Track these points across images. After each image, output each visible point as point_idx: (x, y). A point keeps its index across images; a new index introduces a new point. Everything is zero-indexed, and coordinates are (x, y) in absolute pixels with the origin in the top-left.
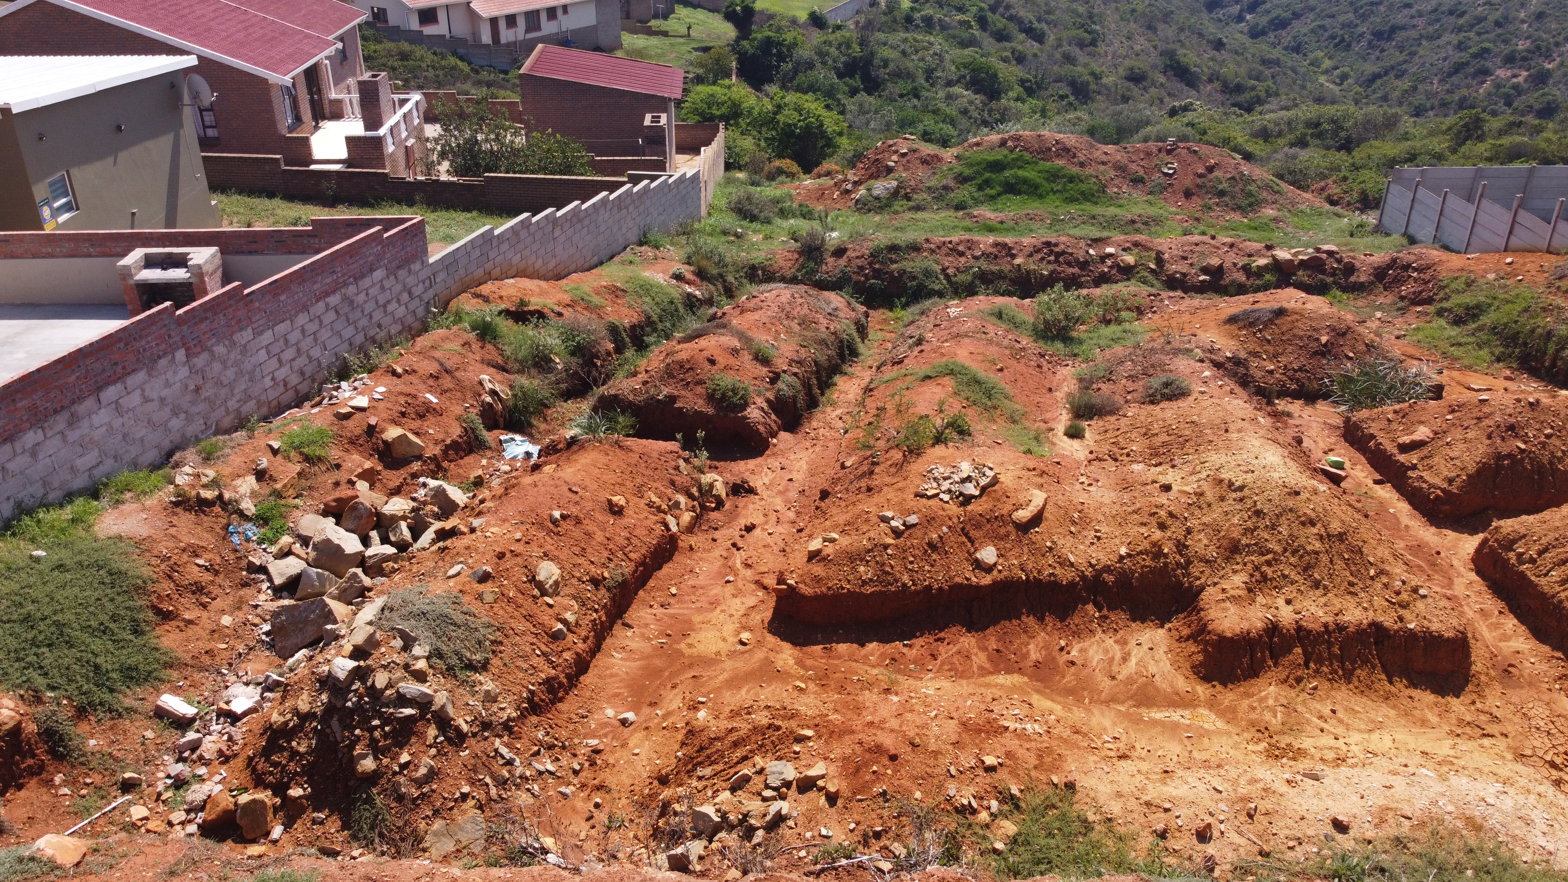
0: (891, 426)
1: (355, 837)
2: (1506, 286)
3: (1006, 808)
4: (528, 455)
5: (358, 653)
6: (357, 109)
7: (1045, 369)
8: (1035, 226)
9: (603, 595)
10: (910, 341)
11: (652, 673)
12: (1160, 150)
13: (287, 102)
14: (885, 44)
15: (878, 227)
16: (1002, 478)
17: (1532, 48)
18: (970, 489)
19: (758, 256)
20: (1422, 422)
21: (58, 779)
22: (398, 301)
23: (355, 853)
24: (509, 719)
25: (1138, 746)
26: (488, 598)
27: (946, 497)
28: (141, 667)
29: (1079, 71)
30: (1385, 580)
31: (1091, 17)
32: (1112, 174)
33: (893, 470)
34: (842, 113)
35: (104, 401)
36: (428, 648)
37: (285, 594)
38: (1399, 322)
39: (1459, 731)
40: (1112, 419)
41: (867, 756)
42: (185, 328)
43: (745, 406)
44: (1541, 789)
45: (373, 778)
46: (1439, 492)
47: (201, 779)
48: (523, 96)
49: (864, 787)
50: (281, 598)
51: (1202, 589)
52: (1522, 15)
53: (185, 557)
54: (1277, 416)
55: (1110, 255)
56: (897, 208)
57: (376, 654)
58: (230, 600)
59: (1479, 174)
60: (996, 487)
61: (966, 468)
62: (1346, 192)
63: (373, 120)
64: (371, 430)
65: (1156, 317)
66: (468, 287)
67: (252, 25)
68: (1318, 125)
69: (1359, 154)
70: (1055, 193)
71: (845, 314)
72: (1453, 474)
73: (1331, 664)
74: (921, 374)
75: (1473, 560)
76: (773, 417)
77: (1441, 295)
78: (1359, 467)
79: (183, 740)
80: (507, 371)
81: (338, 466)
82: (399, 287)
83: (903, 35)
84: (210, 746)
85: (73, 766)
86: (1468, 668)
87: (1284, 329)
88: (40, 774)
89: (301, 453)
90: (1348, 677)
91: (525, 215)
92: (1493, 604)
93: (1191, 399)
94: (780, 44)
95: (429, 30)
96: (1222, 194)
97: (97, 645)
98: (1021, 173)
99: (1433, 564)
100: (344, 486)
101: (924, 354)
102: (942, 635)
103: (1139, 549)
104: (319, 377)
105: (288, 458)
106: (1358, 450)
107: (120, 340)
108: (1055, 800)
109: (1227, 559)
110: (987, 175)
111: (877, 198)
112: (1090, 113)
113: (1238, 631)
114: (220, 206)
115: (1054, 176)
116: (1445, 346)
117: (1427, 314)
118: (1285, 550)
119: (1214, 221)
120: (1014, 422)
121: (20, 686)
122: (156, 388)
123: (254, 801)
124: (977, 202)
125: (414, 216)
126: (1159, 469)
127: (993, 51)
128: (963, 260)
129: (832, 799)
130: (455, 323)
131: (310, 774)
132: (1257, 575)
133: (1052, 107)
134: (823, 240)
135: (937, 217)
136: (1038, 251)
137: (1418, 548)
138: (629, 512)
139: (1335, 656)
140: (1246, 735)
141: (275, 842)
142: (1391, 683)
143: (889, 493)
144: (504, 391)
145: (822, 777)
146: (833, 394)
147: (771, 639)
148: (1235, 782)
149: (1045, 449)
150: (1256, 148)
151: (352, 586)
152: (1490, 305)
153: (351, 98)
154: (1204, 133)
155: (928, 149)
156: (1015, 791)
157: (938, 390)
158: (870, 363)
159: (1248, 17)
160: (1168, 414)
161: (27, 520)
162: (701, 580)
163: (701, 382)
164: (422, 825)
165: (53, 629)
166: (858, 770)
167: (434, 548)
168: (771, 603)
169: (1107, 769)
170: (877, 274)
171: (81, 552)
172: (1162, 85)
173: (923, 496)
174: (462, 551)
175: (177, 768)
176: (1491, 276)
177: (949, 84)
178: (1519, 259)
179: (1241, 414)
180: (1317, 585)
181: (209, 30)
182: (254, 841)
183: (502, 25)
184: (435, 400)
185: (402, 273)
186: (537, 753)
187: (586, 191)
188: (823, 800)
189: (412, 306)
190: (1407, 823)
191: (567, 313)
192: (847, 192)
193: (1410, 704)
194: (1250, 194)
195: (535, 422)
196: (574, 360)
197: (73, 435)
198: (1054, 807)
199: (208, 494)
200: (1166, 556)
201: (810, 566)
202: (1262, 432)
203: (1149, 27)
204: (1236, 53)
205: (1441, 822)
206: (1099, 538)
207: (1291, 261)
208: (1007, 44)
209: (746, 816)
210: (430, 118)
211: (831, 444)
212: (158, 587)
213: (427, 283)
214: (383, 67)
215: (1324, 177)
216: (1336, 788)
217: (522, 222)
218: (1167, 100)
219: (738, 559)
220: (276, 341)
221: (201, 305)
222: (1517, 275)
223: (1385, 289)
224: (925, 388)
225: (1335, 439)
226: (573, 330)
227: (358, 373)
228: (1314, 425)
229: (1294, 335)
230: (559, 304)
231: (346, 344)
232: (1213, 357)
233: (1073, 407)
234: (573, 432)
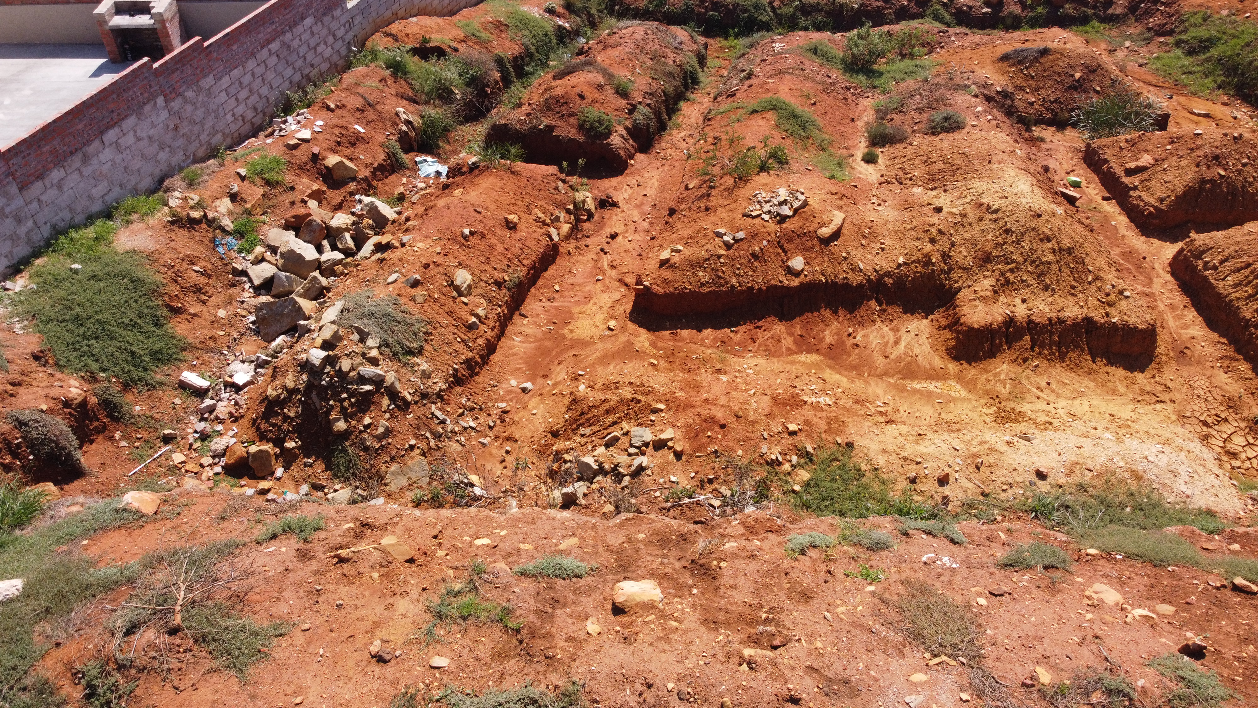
0: (725, 156)
1: (335, 476)
2: (1235, 22)
3: (803, 461)
4: (438, 174)
5: (327, 345)
7: (850, 101)
9: (505, 295)
10: (742, 75)
11: (544, 352)
16: (811, 201)
18: (786, 211)
20: (1146, 151)
21: (117, 435)
22: (326, 43)
23: (337, 487)
24: (441, 391)
25: (901, 409)
26: (420, 299)
27: (766, 217)
28: (164, 351)
30: (1099, 284)
33: (726, 193)
35: (107, 144)
36: (378, 340)
37: (263, 291)
38: (1143, 51)
39: (1140, 398)
40: (901, 146)
41: (704, 424)
42: (161, 78)
43: (608, 135)
44: (1191, 446)
45: (345, 435)
46: (1152, 209)
47: (219, 434)
49: (702, 447)
50: (260, 295)
51: (959, 290)
53: (185, 265)
57: (340, 346)
58: (222, 297)
60: (806, 209)
61: (783, 193)
64: (315, 158)
65: (943, 51)
66: (380, 27)
71: (688, 46)
72: (1165, 195)
73: (1051, 348)
74: (750, 109)
75: (1171, 264)
76: (631, 142)
77: (1181, 27)
78: (1092, 185)
79: (203, 405)
80: (417, 103)
81: (292, 189)
82: (325, 32)
84: (223, 409)
85: (126, 426)
86: (1154, 351)
87: (1046, 66)
88: (104, 432)
89: (263, 179)
90: (1062, 360)
92: (1180, 299)
93: (964, 131)
97: (131, 336)
99: (1139, 267)
100: (298, 205)
101: (752, 89)
102: (760, 323)
103: (914, 258)
104: (269, 111)
105: (253, 183)
106: (1094, 171)
107: (113, 92)
108: (838, 455)
109: (981, 267)
113: (983, 324)
116: (1177, 73)
117: (1167, 44)
118: (1026, 261)
120: (823, 149)
121: (80, 370)
122: (144, 130)
123: (261, 451)
126: (934, 193)
129: (678, 455)
130: (372, 61)
131: (299, 431)
132: (1002, 279)
137: (1129, 254)
138: (521, 227)
139: (1055, 342)
140: (982, 401)
141: (279, 479)
142: (1094, 362)
143: (722, 213)
144: (417, 121)
145: (672, 439)
146: (679, 119)
147: (632, 326)
148: (969, 443)
149: (846, 173)
151: (313, 286)
152: (1219, 39)
156: (810, 449)
157: (762, 123)
158: (708, 91)
160: (945, 144)
161: (62, 238)
162: (578, 279)
163: (573, 115)
164: (383, 468)
165: (97, 326)
166: (697, 435)
167: (375, 257)
168: (632, 297)
169: (877, 432)
170: (715, 7)
171: (107, 265)
173: (749, 216)
174: (397, 262)
175: (201, 426)
176: (1224, 12)
179: (1002, 147)
180: (1047, 288)
182: (263, 478)
184: (362, 131)
185: (327, 19)
186: (462, 414)
188: (671, 456)
189: (336, 48)
190: (1089, 474)
191: (462, 48)
193: (1106, 378)
195: (441, 144)
196: (469, 90)
197: (87, 171)
198: (837, 459)
199: (196, 214)
200: (933, 264)
201: (661, 271)
202: (1018, 163)
205: (1113, 473)
206: (883, 249)
209: (617, 466)
211: (677, 164)
212: (168, 290)
213: (347, 26)
216: (1042, 447)
219: (605, 261)
220: (233, 84)
221: (171, 59)
222: (1246, 12)
223: (1136, 21)
224: (753, 122)
225: (1076, 161)
226: (467, 64)
227: (300, 108)
228: (1062, 149)
229: (1054, 72)
230: (455, 40)
231: (287, 84)
232: (986, 92)
233: (870, 137)
234: (474, 159)
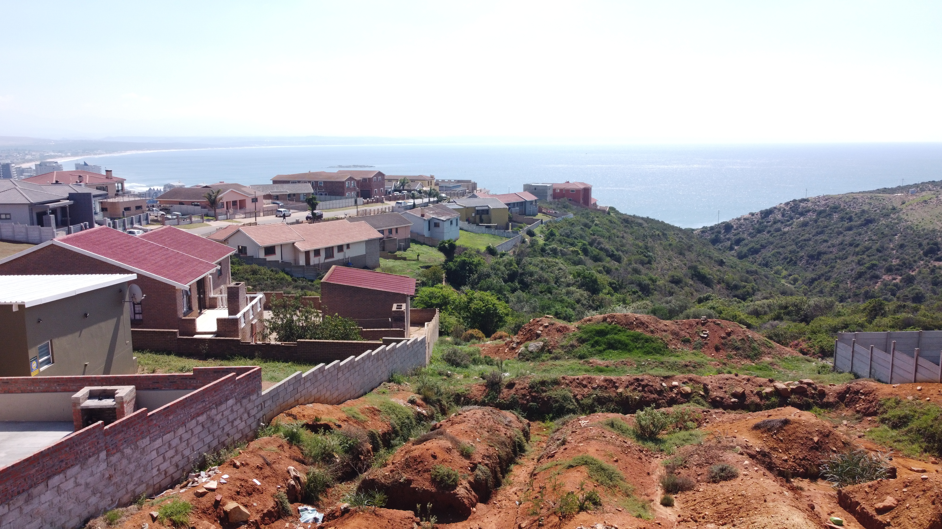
0: (550, 499)
2: (920, 404)
4: (316, 520)
6: (225, 302)
7: (644, 460)
8: (627, 368)
10: (558, 442)
12: (697, 323)
13: (185, 299)
14: (530, 264)
15: (533, 370)
17: (901, 263)
19: (461, 389)
20: (888, 494)
22: (241, 419)
29: (644, 279)
31: (646, 248)
32: (671, 337)
34: (507, 302)
35: (50, 486)
38: (858, 426)
40: (690, 493)
42: (108, 437)
43: (455, 487)
48: (322, 295)
52: (891, 246)
54: (793, 489)
55: (675, 387)
56: (544, 358)
59: (889, 337)
61: (600, 528)
62: (811, 347)
63: (233, 309)
64: (217, 504)
65: (709, 425)
66: (284, 410)
67: (170, 257)
68: (786, 307)
69: (813, 324)
70: (638, 348)
71: (516, 424)
74: (567, 464)
76: (473, 493)
77: (882, 410)
78: (853, 524)
80: (305, 464)
82: (242, 410)
83: (540, 258)
87: (790, 433)
89: (171, 520)
91: (321, 365)
93: (739, 479)
94: (471, 263)
95: (270, 258)
96: (737, 349)
98: (616, 337)
101: (567, 451)
104: (187, 468)
105: (162, 523)
106: (850, 512)
107: (67, 446)
110: (596, 338)
111: (531, 352)
112: (652, 302)
114: (138, 360)
115: (636, 338)
116: (889, 442)
117: (875, 422)
119: (735, 365)
120: (628, 496)
122: (84, 477)
124: (592, 355)
125: (254, 365)
126: (725, 527)
127: (592, 267)
128: (586, 390)
130: (275, 432)
133: (629, 298)
134: (500, 378)
135: (568, 363)
136: (632, 384)
144: (304, 478)
146: (510, 478)
149: (650, 514)
150: (752, 320)
152: (913, 416)
153: (222, 296)
154: (721, 313)
155: (560, 323)
157: (578, 474)
158: (532, 456)
159: (736, 248)
160: (726, 490)
163: (427, 471)
170: (534, 399)
172: (691, 285)
176: (910, 398)
177: (568, 285)
178: (925, 388)
179: (772, 489)
181: (145, 259)
183: (312, 255)
184: (259, 483)
185: (245, 401)
187: (358, 349)
189: (249, 423)
191: (344, 425)
192: (513, 348)
194: (754, 349)
195: (320, 497)
196: (347, 456)
197: (27, 509)
202: (788, 502)
203: (681, 254)
204: (732, 267)
207: (786, 389)
208: (600, 263)
210: (266, 307)
211: (511, 511)
213: (260, 408)
214: (242, 279)
215: (797, 338)
217: (319, 369)
218: (695, 293)
220: (164, 445)
221: (120, 423)
222: (926, 397)
223: (846, 407)
224: (570, 474)
225: (833, 505)
226: (347, 436)
227: (212, 466)
228: (819, 496)
229: (797, 437)
230: (339, 420)
231: (206, 447)
232: (748, 451)
233: (664, 485)
234: (346, 505)
